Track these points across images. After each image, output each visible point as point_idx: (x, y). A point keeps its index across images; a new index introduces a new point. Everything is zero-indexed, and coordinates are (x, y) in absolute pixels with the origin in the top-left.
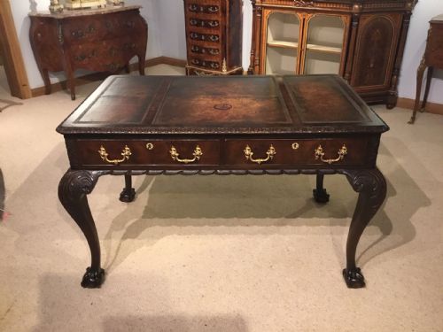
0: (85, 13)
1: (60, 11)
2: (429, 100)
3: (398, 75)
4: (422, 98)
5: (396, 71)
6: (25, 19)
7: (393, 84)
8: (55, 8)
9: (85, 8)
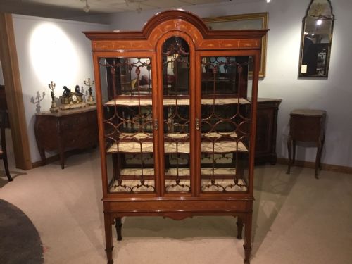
0: (73, 111)
1: (57, 111)
2: (296, 158)
3: (275, 144)
4: (292, 158)
5: (273, 141)
6: (33, 116)
7: (273, 150)
8: (54, 109)
9: (73, 109)
